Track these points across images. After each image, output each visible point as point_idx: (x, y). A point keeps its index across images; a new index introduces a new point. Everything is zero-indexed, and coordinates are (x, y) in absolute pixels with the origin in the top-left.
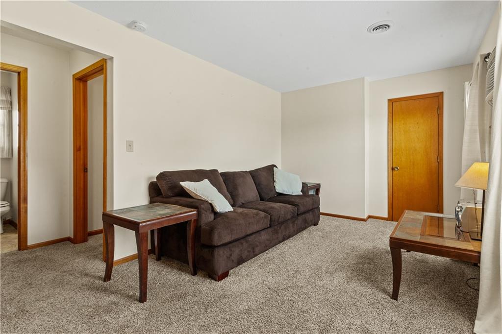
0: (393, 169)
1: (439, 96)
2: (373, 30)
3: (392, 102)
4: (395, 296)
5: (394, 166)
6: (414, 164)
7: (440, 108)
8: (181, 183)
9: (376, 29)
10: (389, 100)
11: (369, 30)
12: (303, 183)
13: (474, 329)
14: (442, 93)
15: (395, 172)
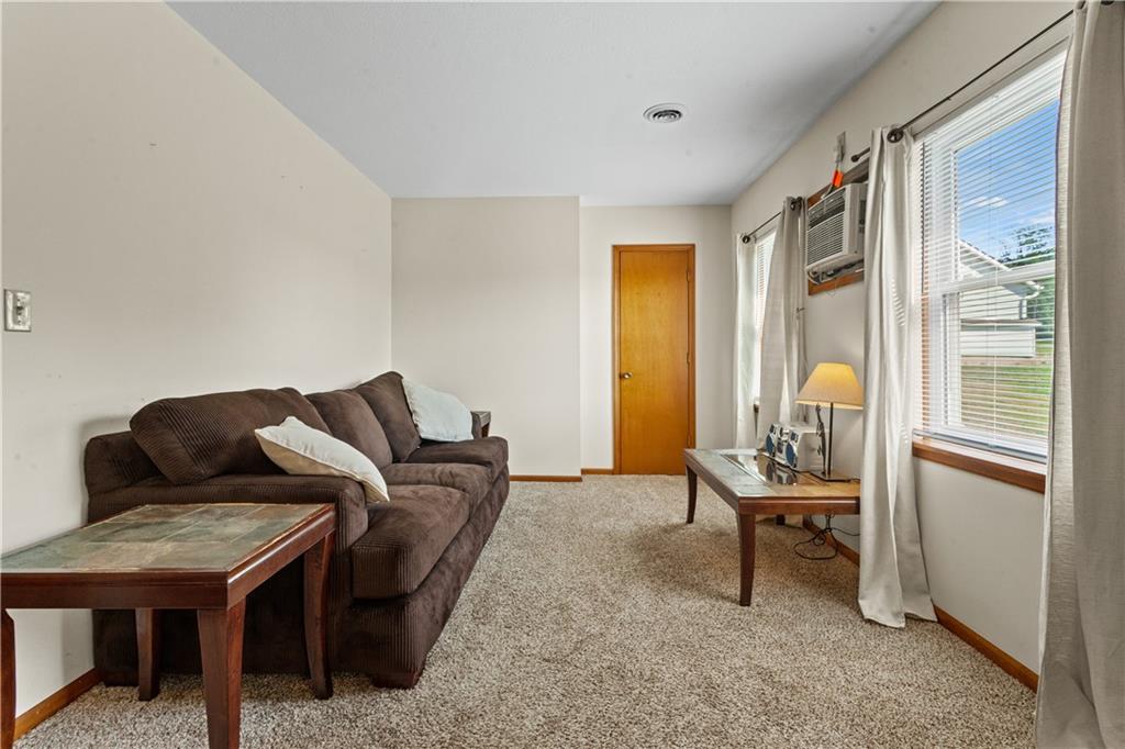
0: (621, 377)
1: (688, 252)
2: (655, 115)
3: (619, 251)
4: (745, 600)
5: (623, 371)
6: (653, 368)
7: (690, 271)
8: (257, 431)
9: (658, 114)
10: (615, 247)
11: (647, 113)
12: (472, 413)
13: (865, 614)
14: (693, 246)
15: (625, 383)
